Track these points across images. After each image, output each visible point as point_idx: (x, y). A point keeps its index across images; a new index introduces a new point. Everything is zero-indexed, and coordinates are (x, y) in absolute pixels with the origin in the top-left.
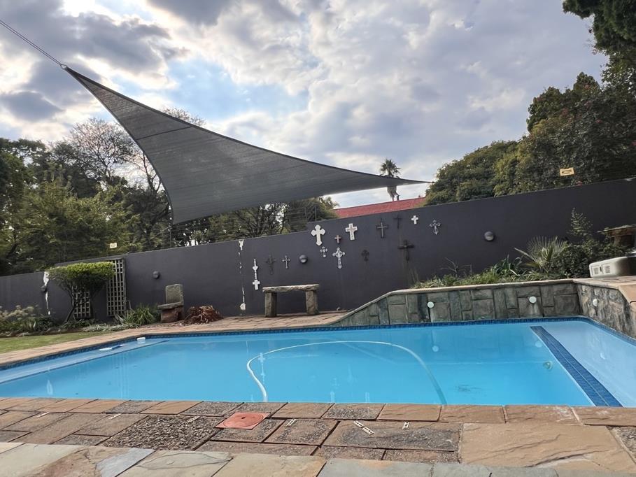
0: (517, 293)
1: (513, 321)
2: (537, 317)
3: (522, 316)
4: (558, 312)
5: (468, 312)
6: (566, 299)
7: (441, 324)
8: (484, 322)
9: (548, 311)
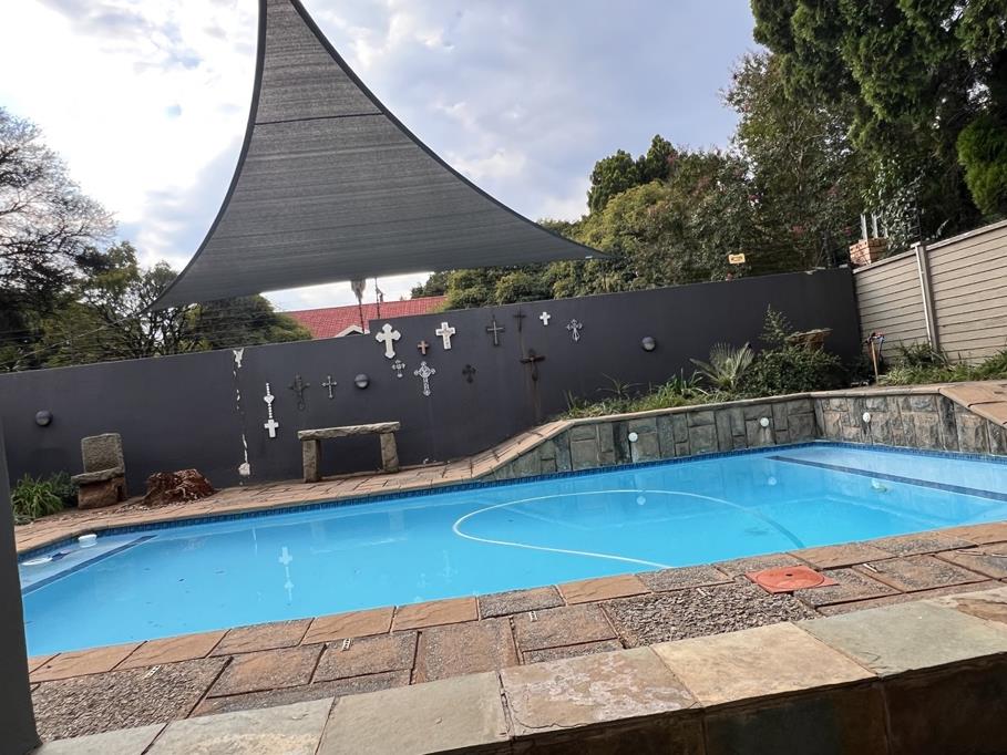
0: (745, 415)
1: (740, 453)
2: (769, 446)
3: (752, 445)
4: (792, 437)
5: (683, 445)
6: (801, 419)
7: (646, 465)
8: (704, 457)
9: (782, 436)
